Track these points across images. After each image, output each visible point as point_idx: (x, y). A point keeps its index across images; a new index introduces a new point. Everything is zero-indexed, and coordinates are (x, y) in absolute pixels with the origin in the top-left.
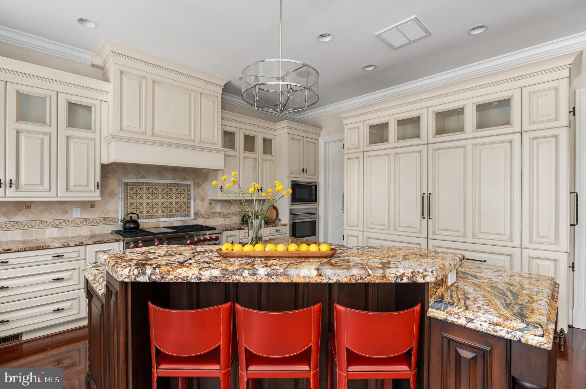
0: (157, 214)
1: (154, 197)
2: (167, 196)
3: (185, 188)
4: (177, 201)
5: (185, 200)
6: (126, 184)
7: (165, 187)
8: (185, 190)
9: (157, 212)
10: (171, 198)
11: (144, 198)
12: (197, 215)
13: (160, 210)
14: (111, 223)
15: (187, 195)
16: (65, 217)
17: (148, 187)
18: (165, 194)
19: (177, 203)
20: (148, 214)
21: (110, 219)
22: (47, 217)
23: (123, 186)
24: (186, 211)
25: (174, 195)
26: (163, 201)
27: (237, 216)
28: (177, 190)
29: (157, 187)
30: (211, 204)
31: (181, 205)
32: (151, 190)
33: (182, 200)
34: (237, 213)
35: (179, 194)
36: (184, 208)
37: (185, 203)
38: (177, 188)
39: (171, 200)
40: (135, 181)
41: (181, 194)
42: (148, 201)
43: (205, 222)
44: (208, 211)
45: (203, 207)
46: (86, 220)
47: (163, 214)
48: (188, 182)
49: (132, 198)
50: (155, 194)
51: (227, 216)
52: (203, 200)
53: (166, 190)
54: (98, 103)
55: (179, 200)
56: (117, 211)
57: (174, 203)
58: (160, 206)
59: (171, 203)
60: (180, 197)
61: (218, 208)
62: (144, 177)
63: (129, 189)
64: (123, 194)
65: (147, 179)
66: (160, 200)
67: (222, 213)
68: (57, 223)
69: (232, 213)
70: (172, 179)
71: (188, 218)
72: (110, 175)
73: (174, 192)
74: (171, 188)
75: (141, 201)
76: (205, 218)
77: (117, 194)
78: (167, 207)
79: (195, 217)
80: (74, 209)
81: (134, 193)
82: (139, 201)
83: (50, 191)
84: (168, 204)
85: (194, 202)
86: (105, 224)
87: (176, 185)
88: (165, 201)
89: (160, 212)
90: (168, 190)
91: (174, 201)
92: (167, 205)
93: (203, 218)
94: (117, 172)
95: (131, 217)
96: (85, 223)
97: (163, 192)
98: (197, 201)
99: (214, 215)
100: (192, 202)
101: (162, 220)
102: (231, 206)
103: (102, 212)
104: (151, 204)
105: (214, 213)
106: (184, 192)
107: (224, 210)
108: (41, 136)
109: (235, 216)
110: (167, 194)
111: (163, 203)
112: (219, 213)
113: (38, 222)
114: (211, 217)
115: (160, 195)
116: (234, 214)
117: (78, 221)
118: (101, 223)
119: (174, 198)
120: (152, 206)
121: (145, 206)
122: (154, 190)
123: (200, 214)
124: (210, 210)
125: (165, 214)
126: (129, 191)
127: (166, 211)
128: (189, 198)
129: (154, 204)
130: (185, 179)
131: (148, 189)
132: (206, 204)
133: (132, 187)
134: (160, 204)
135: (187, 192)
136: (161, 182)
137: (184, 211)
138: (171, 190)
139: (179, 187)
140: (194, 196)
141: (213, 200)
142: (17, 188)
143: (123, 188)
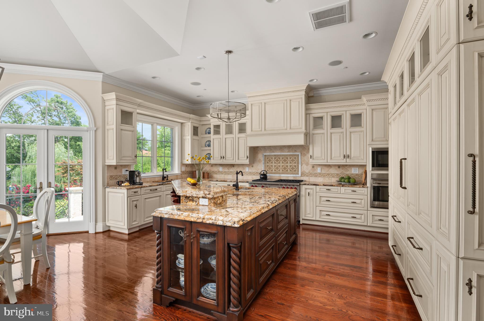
0: (279, 172)
1: (278, 162)
3: (295, 157)
4: (290, 164)
5: (295, 164)
6: (265, 156)
8: (295, 158)
9: (279, 170)
10: (287, 163)
11: (273, 163)
12: (303, 174)
13: (281, 169)
15: (296, 161)
17: (275, 157)
18: (284, 160)
19: (290, 166)
20: (275, 172)
21: (259, 173)
23: (264, 157)
24: (296, 171)
25: (289, 162)
26: (283, 164)
27: (335, 177)
28: (290, 158)
29: (279, 157)
30: (313, 167)
31: (293, 167)
32: (276, 159)
33: (294, 164)
34: (336, 174)
35: (292, 160)
36: (295, 169)
37: (295, 166)
38: (290, 157)
39: (287, 164)
40: (269, 154)
41: (293, 160)
42: (275, 164)
43: (309, 179)
44: (311, 172)
45: (307, 169)
46: (250, 173)
47: (282, 172)
48: (297, 153)
49: (268, 163)
50: (278, 160)
51: (326, 177)
52: (307, 164)
53: (284, 158)
55: (292, 164)
56: (260, 169)
57: (289, 166)
58: (281, 167)
59: (287, 166)
60: (292, 162)
61: (319, 170)
62: (273, 152)
63: (267, 158)
64: (264, 161)
65: (275, 153)
66: (281, 164)
67: (322, 174)
69: (331, 174)
70: (288, 152)
71: (297, 175)
72: (259, 152)
73: (289, 159)
74: (287, 157)
75: (272, 164)
76: (309, 176)
77: (262, 161)
78: (285, 168)
79: (302, 175)
80: (247, 168)
81: (269, 160)
82: (271, 164)
84: (286, 166)
85: (301, 166)
87: (290, 155)
88: (284, 164)
89: (281, 171)
91: (289, 165)
93: (307, 176)
94: (262, 150)
95: (264, 173)
96: (250, 174)
97: (283, 160)
98: (303, 165)
99: (316, 175)
100: (300, 165)
101: (282, 175)
102: (330, 169)
103: (256, 169)
104: (276, 166)
105: (316, 173)
106: (295, 160)
107: (323, 172)
108: (231, 139)
109: (333, 177)
110: (285, 161)
111: (283, 166)
112: (320, 174)
114: (314, 176)
115: (281, 161)
116: (332, 176)
117: (248, 173)
118: (255, 175)
119: (289, 163)
121: (273, 167)
122: (278, 158)
123: (305, 174)
124: (313, 171)
125: (284, 172)
126: (266, 160)
127: (284, 170)
128: (298, 163)
129: (278, 166)
130: (296, 151)
131: (275, 158)
132: (310, 167)
133: (268, 157)
134: (281, 166)
135: (296, 159)
136: (282, 154)
137: (295, 171)
138: (287, 158)
139: (292, 157)
140: (301, 162)
141: (315, 165)
142: (225, 159)
143: (264, 158)
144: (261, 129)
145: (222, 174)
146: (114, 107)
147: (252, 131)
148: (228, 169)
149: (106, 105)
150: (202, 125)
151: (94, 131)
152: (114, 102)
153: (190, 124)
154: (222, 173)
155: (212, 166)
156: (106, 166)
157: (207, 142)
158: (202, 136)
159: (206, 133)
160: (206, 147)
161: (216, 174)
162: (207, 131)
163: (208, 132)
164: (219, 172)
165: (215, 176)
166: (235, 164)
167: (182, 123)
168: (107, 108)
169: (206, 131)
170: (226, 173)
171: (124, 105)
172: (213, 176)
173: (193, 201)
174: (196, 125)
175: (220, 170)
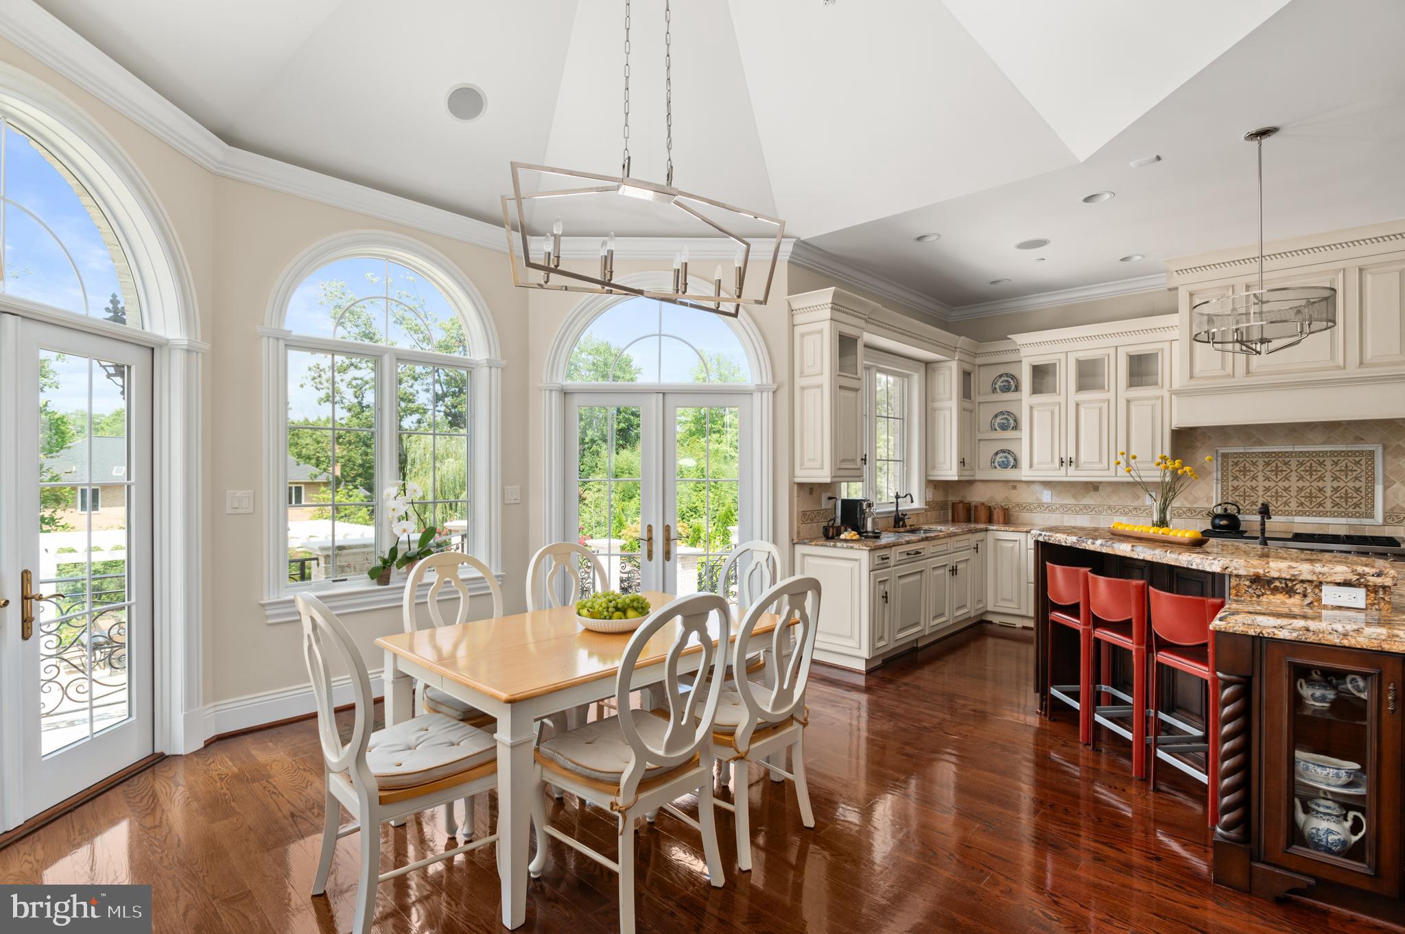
1: (1279, 477)
2: (1311, 475)
3: (1358, 459)
4: (1335, 484)
5: (1358, 484)
6: (1225, 456)
7: (1307, 459)
8: (1357, 463)
9: (1286, 504)
10: (1321, 478)
11: (1260, 478)
12: (1392, 517)
13: (1294, 500)
14: (1200, 516)
15: (1363, 474)
16: (1136, 504)
17: (1267, 460)
18: (1306, 471)
19: (1336, 489)
21: (1198, 510)
22: (1115, 501)
23: (1220, 459)
24: (1363, 506)
25: (1328, 474)
26: (1301, 484)
28: (1336, 463)
29: (1287, 460)
31: (1347, 493)
32: (1274, 464)
33: (1351, 484)
35: (1341, 471)
36: (1356, 500)
37: (1357, 490)
38: (1335, 459)
39: (1321, 484)
40: (1242, 451)
41: (1347, 471)
42: (1267, 484)
48: (1367, 447)
49: (1236, 478)
50: (1282, 471)
53: (1308, 464)
54: (1166, 346)
55: (1342, 484)
56: (1209, 499)
57: (1328, 490)
58: (1294, 493)
59: (1321, 490)
60: (1343, 477)
62: (1260, 443)
63: (1231, 463)
64: (1219, 473)
65: (1266, 445)
66: (1294, 483)
68: (1127, 510)
70: (1324, 444)
71: (1367, 521)
72: (1199, 444)
73: (1329, 467)
74: (1322, 459)
75: (1254, 483)
77: (1210, 473)
78: (1310, 497)
79: (1390, 521)
81: (1240, 471)
82: (1249, 484)
83: (1109, 469)
84: (1314, 491)
85: (1386, 488)
86: (1190, 518)
87: (1334, 453)
88: (1307, 484)
89: (1294, 505)
90: (1314, 465)
91: (1328, 485)
92: (1311, 493)
94: (1210, 438)
95: (1226, 510)
97: (1302, 469)
98: (1394, 486)
100: (1379, 488)
101: (1298, 519)
103: (1186, 499)
104: (1274, 490)
106: (1356, 468)
108: (1099, 405)
110: (1311, 471)
111: (1301, 489)
113: (1106, 507)
115: (1294, 474)
118: (1184, 516)
119: (1328, 479)
120: (1277, 492)
121: (1261, 493)
122: (1279, 464)
125: (1307, 509)
126: (1230, 468)
127: (1308, 504)
128: (1371, 480)
129: (1279, 490)
130: (1359, 440)
131: (1268, 464)
133: (1235, 460)
134: (1294, 489)
135: (1363, 467)
136: (1296, 450)
137: (1357, 505)
138: (1321, 464)
139: (1342, 459)
140: (1385, 476)
142: (1077, 466)
143: (1219, 463)
144: (1229, 370)
145: (1052, 511)
146: (826, 326)
147: (1191, 377)
148: (1074, 496)
149: (796, 322)
150: (980, 366)
151: (771, 394)
152: (827, 313)
153: (954, 365)
154: (1050, 508)
155: (1014, 488)
156: (796, 486)
157: (996, 416)
158: (981, 399)
159: (994, 390)
160: (995, 430)
161: (1031, 511)
162: (999, 384)
163: (1000, 386)
164: (1041, 505)
165: (1025, 516)
166: (1100, 483)
167: (928, 364)
168: (798, 330)
169: (994, 383)
170: (1065, 509)
171: (843, 320)
172: (1018, 518)
173: (1290, 592)
174: (968, 367)
175: (1045, 500)
